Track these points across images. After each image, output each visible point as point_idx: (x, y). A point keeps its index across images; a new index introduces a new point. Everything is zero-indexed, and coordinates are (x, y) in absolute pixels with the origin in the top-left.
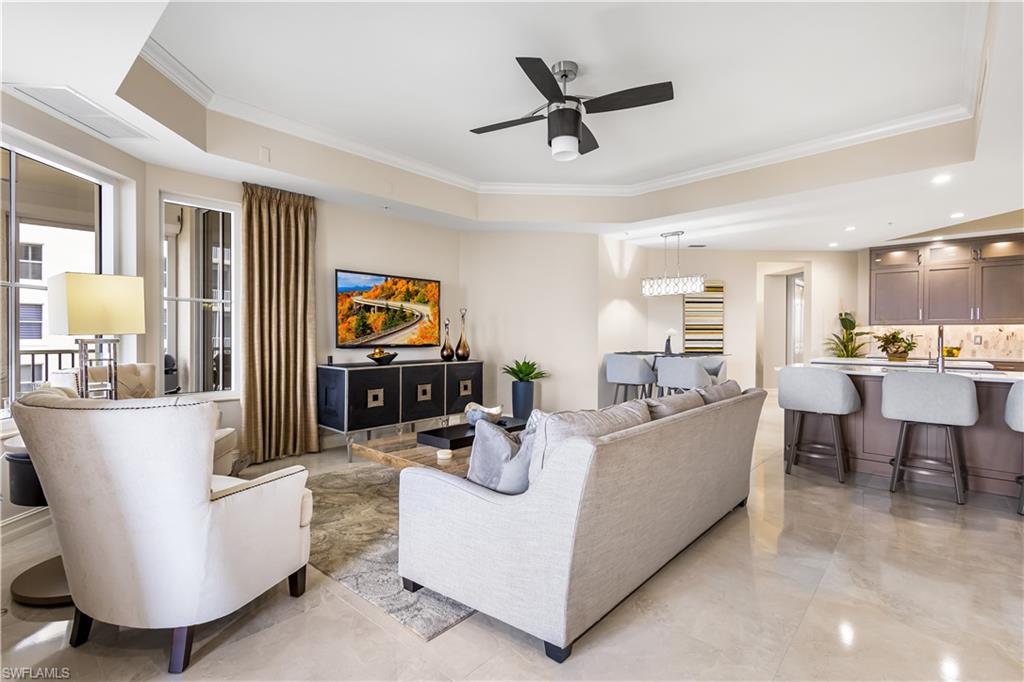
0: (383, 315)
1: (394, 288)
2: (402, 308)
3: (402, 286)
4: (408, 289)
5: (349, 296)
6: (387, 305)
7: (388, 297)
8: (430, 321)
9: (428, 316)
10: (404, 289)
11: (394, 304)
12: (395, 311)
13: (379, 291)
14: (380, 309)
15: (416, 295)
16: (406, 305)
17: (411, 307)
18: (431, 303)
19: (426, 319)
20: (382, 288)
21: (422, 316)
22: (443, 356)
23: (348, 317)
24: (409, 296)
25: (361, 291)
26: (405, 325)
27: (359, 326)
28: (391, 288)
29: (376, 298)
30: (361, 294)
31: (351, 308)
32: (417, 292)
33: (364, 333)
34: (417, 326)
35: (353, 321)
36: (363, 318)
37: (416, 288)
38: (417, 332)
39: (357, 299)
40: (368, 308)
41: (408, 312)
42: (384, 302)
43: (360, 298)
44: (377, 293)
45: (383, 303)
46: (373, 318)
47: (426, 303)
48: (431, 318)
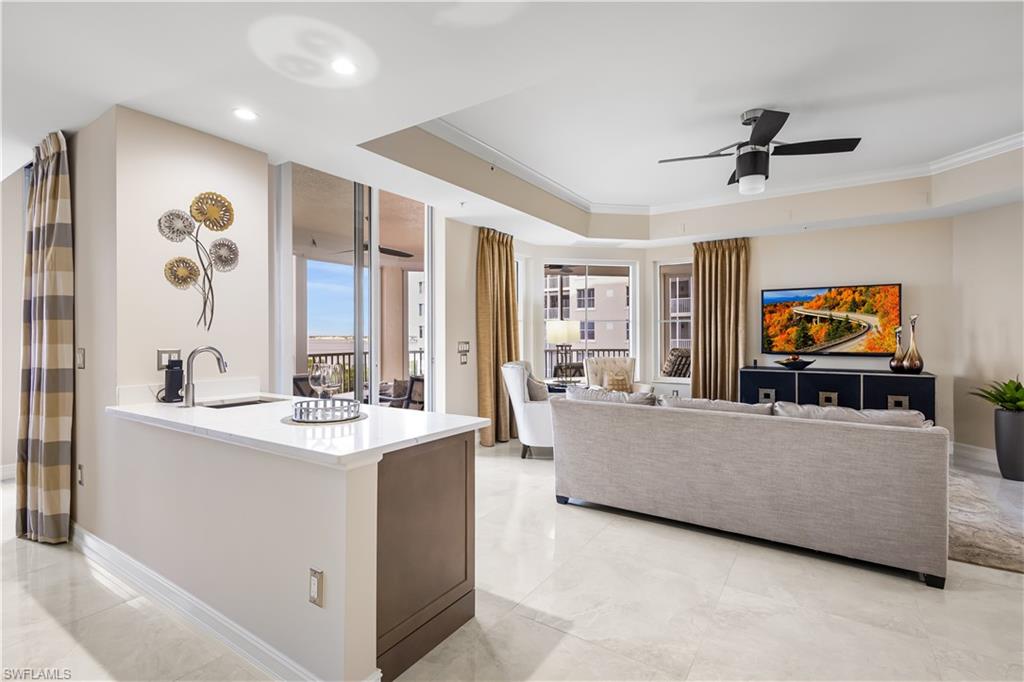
0: (826, 327)
1: (839, 297)
2: (847, 319)
3: (847, 296)
4: (854, 299)
5: (788, 307)
6: (831, 316)
7: (832, 308)
8: (878, 332)
9: (876, 327)
10: (850, 299)
11: (839, 314)
12: (840, 322)
13: (822, 301)
14: (823, 320)
15: (864, 305)
16: (852, 316)
17: (856, 317)
18: (880, 314)
19: (874, 330)
20: (826, 298)
21: (870, 327)
22: (891, 367)
23: (787, 327)
24: (855, 306)
25: (801, 302)
26: (851, 336)
27: (800, 337)
28: (834, 299)
29: (819, 308)
30: (802, 304)
31: (790, 319)
32: (864, 303)
33: (805, 344)
34: (864, 337)
35: (793, 332)
36: (804, 329)
37: (863, 298)
38: (865, 343)
39: (797, 310)
40: (809, 319)
41: (854, 323)
42: (828, 312)
43: (801, 308)
44: (819, 303)
45: (826, 313)
46: (814, 329)
47: (875, 313)
48: (880, 329)
